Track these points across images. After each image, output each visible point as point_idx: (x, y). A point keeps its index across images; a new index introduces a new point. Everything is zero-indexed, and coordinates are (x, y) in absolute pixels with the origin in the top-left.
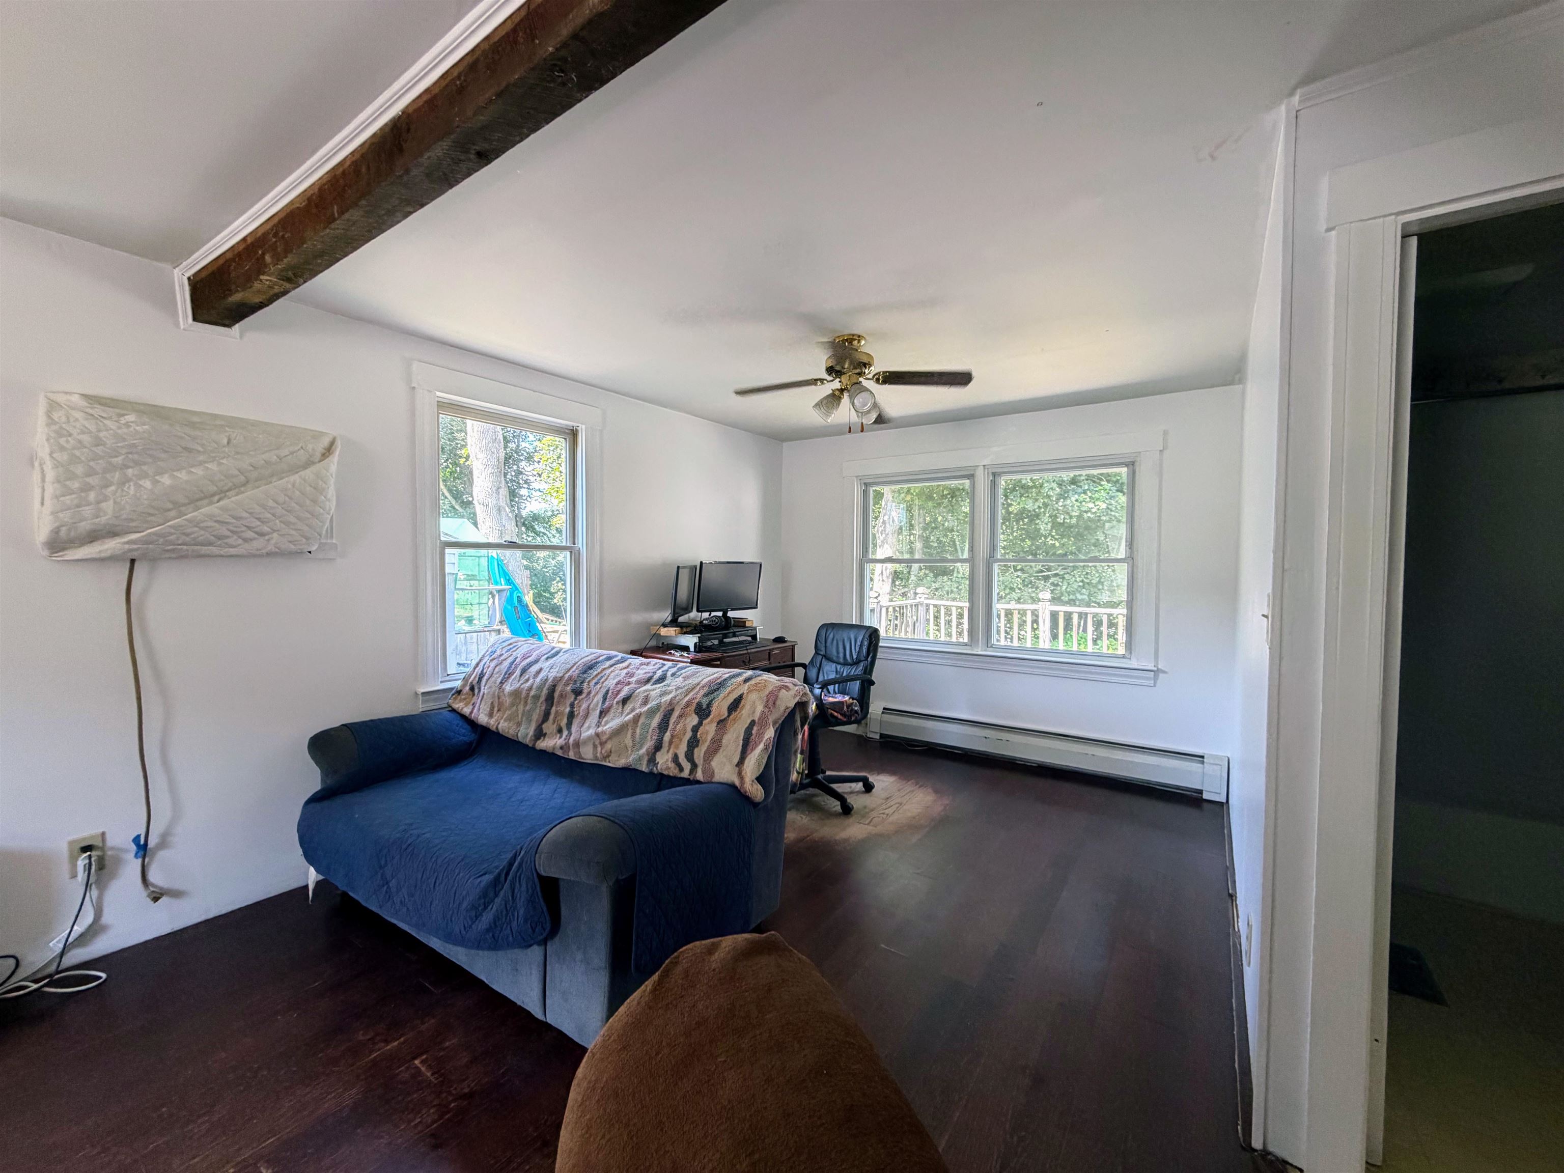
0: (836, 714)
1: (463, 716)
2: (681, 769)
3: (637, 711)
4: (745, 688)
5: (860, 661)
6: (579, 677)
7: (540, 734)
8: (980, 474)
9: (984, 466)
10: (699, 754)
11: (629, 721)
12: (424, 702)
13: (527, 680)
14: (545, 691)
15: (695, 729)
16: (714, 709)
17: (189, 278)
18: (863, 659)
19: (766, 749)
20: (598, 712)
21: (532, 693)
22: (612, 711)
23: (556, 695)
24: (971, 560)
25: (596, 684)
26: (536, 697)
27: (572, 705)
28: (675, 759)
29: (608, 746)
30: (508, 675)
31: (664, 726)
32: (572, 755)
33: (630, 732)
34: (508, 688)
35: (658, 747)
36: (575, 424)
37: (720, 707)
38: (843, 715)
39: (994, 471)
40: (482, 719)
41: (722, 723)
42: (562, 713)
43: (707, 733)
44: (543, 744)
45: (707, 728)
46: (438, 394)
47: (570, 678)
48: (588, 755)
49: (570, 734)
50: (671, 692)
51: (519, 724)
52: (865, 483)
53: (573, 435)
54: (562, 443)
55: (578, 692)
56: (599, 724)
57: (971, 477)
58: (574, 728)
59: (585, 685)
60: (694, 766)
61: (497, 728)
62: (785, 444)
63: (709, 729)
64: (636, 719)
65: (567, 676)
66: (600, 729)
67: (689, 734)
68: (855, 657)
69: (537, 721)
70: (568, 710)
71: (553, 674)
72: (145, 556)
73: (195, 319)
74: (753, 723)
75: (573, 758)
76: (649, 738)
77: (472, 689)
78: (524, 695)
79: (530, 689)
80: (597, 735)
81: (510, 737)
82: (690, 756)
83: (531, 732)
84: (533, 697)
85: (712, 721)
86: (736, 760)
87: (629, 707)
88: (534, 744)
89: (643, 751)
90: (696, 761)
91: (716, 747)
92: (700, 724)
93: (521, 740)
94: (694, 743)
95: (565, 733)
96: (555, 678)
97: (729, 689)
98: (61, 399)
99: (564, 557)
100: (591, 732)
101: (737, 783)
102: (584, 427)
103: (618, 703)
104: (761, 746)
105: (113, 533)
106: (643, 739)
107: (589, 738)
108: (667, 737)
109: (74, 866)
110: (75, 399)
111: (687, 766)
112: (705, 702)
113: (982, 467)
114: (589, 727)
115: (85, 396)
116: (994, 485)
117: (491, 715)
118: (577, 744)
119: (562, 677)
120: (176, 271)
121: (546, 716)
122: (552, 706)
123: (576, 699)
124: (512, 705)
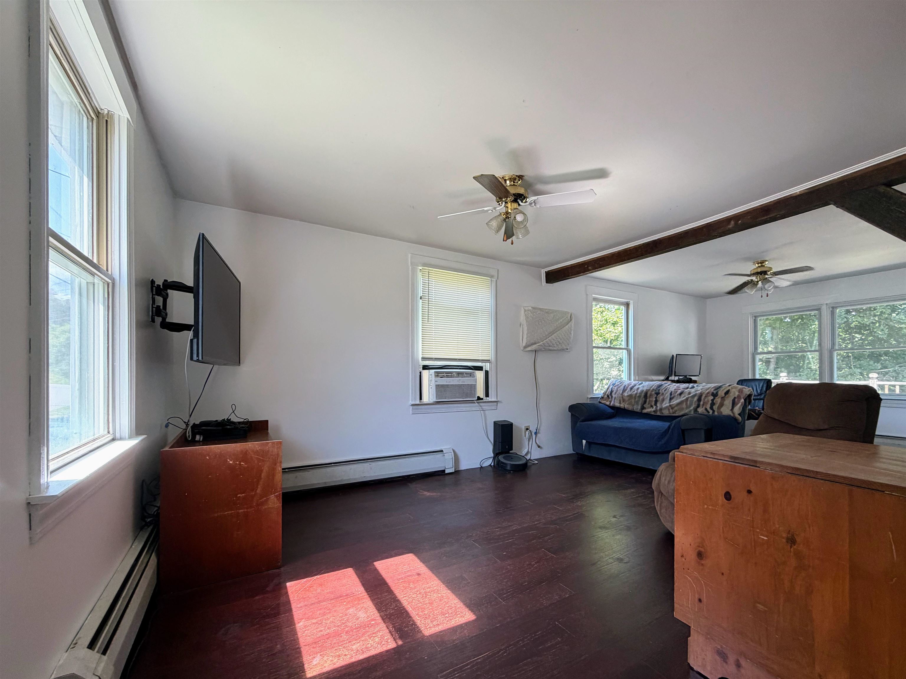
0: (753, 413)
1: (607, 405)
2: (708, 412)
3: (687, 396)
4: (730, 388)
5: (762, 394)
6: (657, 388)
7: (643, 408)
8: (824, 308)
9: (827, 304)
10: (715, 407)
11: (684, 400)
12: (590, 401)
13: (634, 391)
14: (643, 394)
15: (713, 400)
16: (719, 393)
17: (546, 272)
18: (764, 392)
19: (742, 405)
20: (669, 398)
21: (638, 395)
22: (675, 397)
23: (648, 395)
24: (820, 351)
25: (665, 391)
26: (639, 397)
27: (656, 398)
28: (706, 409)
29: (676, 408)
30: (624, 390)
31: (699, 400)
32: (658, 414)
33: (685, 404)
34: (626, 394)
35: (698, 406)
36: (628, 301)
37: (721, 393)
38: (756, 414)
39: (833, 306)
40: (617, 405)
41: (723, 398)
42: (652, 401)
43: (718, 401)
44: (645, 411)
45: (717, 400)
46: (593, 295)
47: (653, 389)
48: (666, 413)
49: (657, 407)
50: (699, 390)
51: (633, 406)
52: (755, 316)
53: (627, 305)
54: (623, 308)
55: (657, 394)
56: (670, 402)
57: (819, 309)
58: (658, 405)
59: (660, 391)
60: (714, 411)
61: (624, 407)
62: (707, 300)
63: (718, 400)
64: (687, 399)
65: (651, 389)
66: (671, 404)
67: (710, 402)
68: (759, 392)
69: (641, 404)
70: (654, 399)
71: (645, 389)
72: (538, 351)
73: (546, 283)
74: (735, 398)
75: (660, 415)
76: (694, 404)
77: (608, 396)
78: (634, 396)
79: (636, 394)
80: (670, 405)
81: (630, 410)
82: (711, 408)
83: (639, 407)
84: (638, 396)
85: (719, 398)
86: (730, 408)
87: (683, 395)
88: (642, 411)
89: (692, 408)
90: (715, 409)
91: (721, 405)
92: (714, 399)
93: (635, 411)
94: (713, 404)
95: (655, 407)
96: (647, 390)
97: (723, 388)
98: (526, 308)
99: (625, 352)
100: (668, 405)
101: (732, 415)
102: (632, 301)
103: (677, 395)
104: (740, 404)
105: (535, 343)
106: (691, 405)
107: (666, 407)
108: (702, 403)
109: (525, 433)
110: (530, 308)
111: (711, 412)
112: (715, 392)
113: (825, 305)
114: (665, 404)
115: (532, 307)
116: (833, 313)
117: (620, 403)
118: (661, 409)
119: (649, 390)
120: (542, 270)
121: (645, 402)
122: (647, 399)
123: (657, 396)
124: (629, 400)
